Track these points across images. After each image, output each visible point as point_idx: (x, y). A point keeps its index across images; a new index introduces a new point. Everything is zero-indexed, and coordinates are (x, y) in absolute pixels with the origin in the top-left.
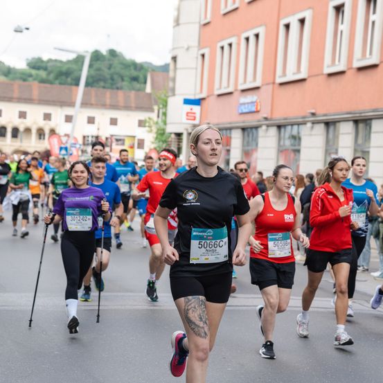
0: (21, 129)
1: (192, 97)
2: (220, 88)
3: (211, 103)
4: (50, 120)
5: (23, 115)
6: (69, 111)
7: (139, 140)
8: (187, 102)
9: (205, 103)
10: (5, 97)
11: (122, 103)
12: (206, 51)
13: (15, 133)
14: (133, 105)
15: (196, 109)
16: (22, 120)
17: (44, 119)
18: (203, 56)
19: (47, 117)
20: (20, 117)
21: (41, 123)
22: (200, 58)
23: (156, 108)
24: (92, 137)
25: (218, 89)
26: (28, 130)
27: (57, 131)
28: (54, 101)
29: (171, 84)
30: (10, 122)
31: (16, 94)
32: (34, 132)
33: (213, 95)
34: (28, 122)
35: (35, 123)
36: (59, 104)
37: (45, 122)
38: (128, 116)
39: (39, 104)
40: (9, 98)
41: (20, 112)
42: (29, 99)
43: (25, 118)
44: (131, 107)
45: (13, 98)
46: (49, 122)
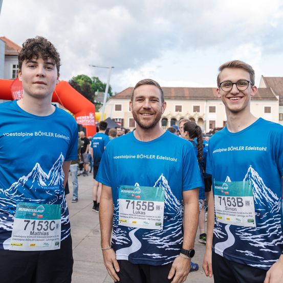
0: (178, 119)
4: (198, 111)
5: (178, 109)
6: (212, 104)
10: (166, 97)
14: (260, 96)
16: (178, 112)
17: (194, 111)
19: (196, 109)
20: (176, 111)
21: (192, 114)
23: (278, 97)
27: (204, 119)
28: (200, 97)
30: (170, 114)
31: (173, 95)
34: (183, 114)
35: (187, 114)
36: (205, 99)
37: (195, 113)
38: (257, 105)
39: (190, 99)
40: (169, 97)
41: (176, 106)
42: (183, 97)
43: (180, 111)
44: (259, 98)
45: (171, 97)
46: (198, 113)
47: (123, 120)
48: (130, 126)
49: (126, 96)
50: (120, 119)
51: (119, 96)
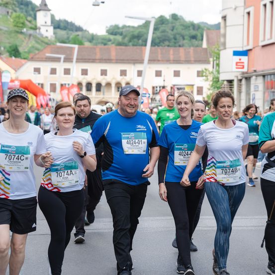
0: (103, 84)
1: (241, 49)
2: (264, 40)
3: (257, 53)
4: (125, 75)
5: (104, 73)
6: (140, 67)
7: (198, 87)
8: (236, 53)
9: (251, 54)
10: (89, 59)
11: (183, 58)
12: (251, 9)
13: (99, 87)
14: (192, 59)
15: (244, 59)
16: (103, 77)
17: (121, 75)
18: (249, 13)
19: (123, 73)
20: (102, 75)
21: (119, 78)
22: (246, 16)
23: (211, 60)
24: (160, 87)
25: (262, 41)
26: (109, 85)
28: (128, 60)
29: (222, 40)
30: (94, 79)
31: (98, 57)
32: (113, 85)
33: (258, 46)
34: (108, 78)
35: (114, 78)
36: (132, 62)
37: (122, 77)
38: (189, 68)
39: (116, 63)
40: (93, 60)
41: (102, 70)
42: (109, 60)
43: (106, 75)
44: (191, 61)
45: (96, 59)
46: (125, 77)
47: (42, 85)
48: (51, 91)
49: (46, 58)
50: (39, 84)
51: (38, 58)
